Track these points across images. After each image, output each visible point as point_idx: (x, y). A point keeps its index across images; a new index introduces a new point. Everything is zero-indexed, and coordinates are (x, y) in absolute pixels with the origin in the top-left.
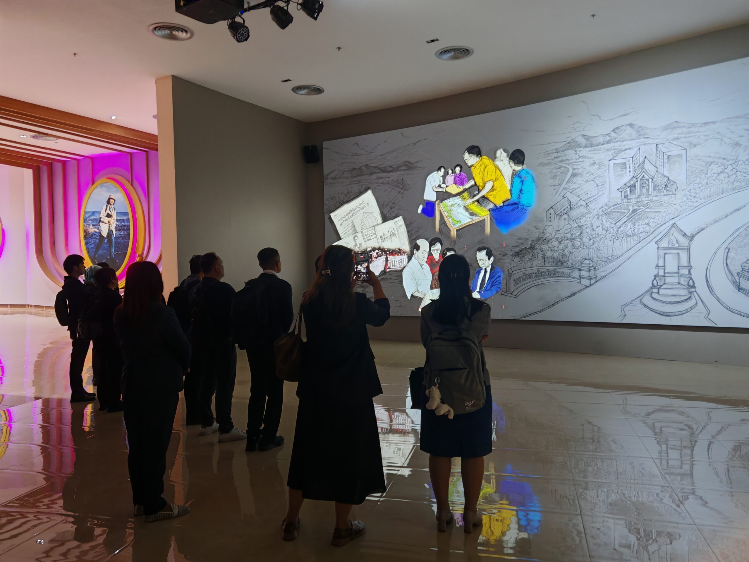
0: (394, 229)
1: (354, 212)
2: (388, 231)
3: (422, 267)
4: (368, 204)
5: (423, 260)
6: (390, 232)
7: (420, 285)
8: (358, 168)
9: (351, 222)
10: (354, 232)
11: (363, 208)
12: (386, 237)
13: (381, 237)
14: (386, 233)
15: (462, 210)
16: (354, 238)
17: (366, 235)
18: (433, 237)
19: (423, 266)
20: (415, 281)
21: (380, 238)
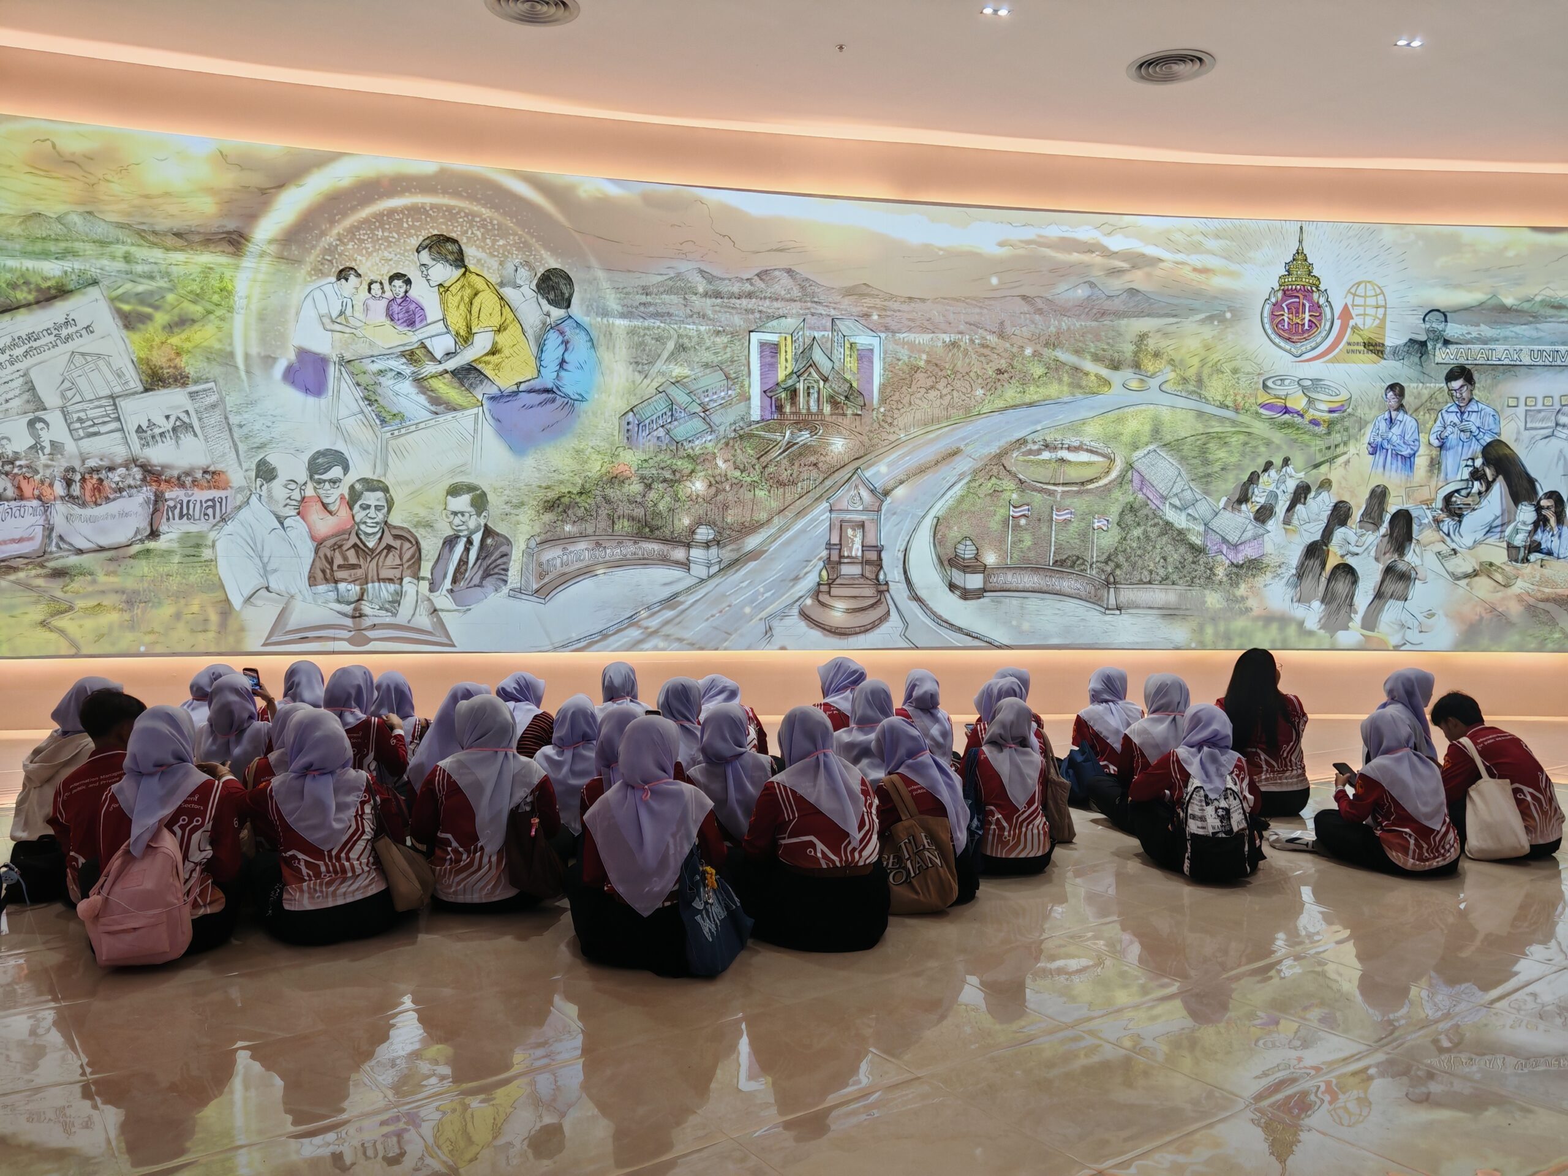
0: (187, 412)
1: (35, 344)
2: (167, 417)
3: (282, 524)
4: (88, 329)
5: (286, 505)
6: (172, 419)
7: (275, 571)
8: (55, 216)
9: (21, 373)
10: (32, 406)
11: (69, 338)
12: (157, 431)
13: (139, 429)
14: (160, 420)
15: (407, 387)
16: (31, 424)
17: (80, 420)
18: (322, 447)
19: (287, 523)
20: (257, 560)
21: (134, 436)
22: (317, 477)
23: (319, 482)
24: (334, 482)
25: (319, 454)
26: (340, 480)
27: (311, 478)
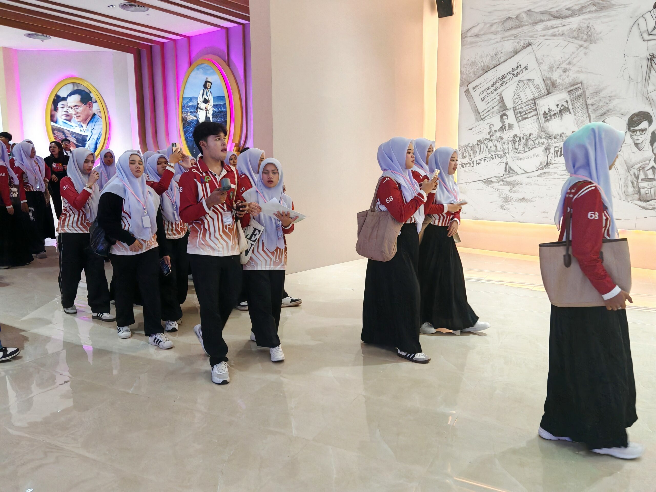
0: (567, 101)
2: (557, 105)
4: (526, 68)
6: (560, 106)
8: (515, 17)
9: (499, 94)
10: (502, 109)
11: (518, 74)
12: (552, 113)
13: (545, 114)
16: (501, 117)
17: (520, 112)
18: (636, 111)
21: (542, 117)
22: (632, 128)
23: (634, 131)
24: (642, 131)
25: (635, 115)
26: (646, 129)
27: (629, 129)
